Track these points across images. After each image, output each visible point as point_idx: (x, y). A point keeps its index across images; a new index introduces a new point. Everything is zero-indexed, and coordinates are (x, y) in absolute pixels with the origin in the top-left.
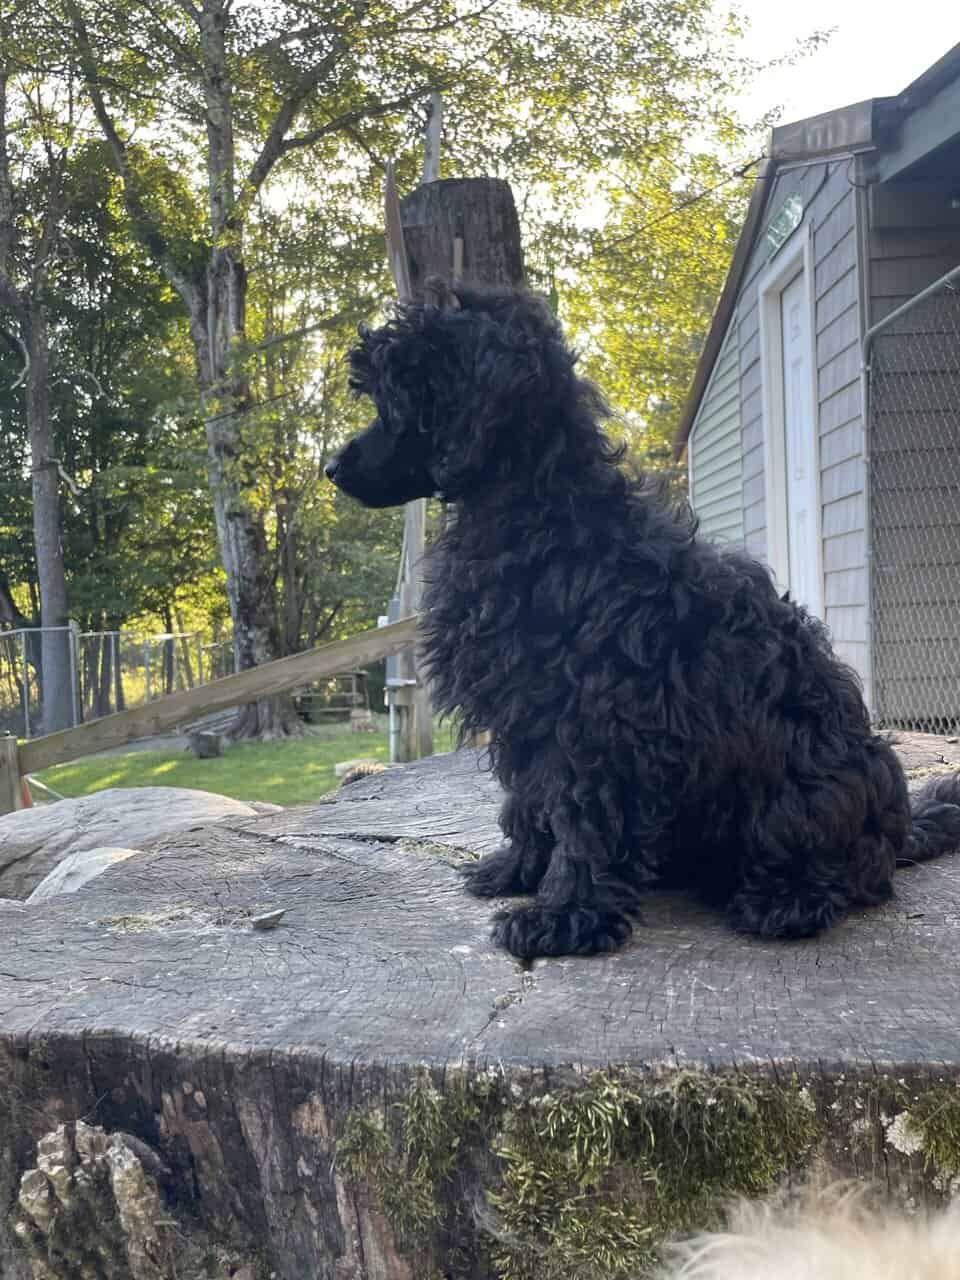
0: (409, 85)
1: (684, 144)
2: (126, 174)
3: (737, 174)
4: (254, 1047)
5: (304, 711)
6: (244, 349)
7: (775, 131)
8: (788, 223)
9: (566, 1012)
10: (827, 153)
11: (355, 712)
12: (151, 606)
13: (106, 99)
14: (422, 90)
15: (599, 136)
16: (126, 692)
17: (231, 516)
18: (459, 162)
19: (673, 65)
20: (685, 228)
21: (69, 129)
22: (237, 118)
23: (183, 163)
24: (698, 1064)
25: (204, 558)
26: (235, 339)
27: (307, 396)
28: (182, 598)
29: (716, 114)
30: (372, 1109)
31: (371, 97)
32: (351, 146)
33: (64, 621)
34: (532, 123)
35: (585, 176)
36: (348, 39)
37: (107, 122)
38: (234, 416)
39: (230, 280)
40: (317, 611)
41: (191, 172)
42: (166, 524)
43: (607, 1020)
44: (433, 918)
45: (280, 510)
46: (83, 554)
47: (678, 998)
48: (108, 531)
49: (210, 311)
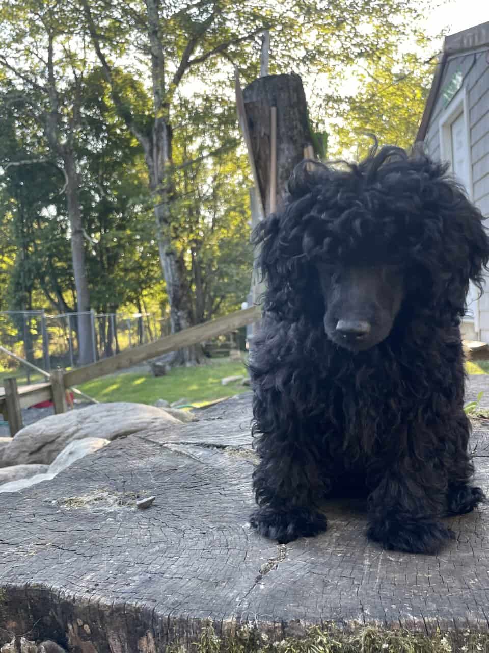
0: (252, 28)
1: (399, 48)
2: (112, 83)
3: (428, 62)
4: (116, 601)
5: (207, 352)
6: (172, 169)
7: (447, 38)
8: (454, 88)
9: (302, 577)
10: (474, 48)
11: (232, 352)
12: (130, 299)
13: (101, 45)
14: (259, 30)
15: (352, 47)
16: (119, 343)
17: (168, 254)
18: (279, 66)
19: (391, 6)
20: (399, 93)
21: (84, 62)
22: (166, 50)
23: (140, 75)
24: (377, 622)
25: (156, 276)
26: (167, 164)
27: (205, 191)
28: (146, 296)
29: (415, 31)
30: (180, 645)
31: (233, 35)
32: (224, 61)
33: (88, 309)
34: (317, 43)
35: (345, 68)
36: (221, 6)
37: (102, 57)
38: (168, 203)
39: (164, 134)
40: (212, 300)
41: (145, 79)
42: (137, 259)
43: (325, 584)
44: (238, 502)
45: (193, 250)
46: (96, 275)
47: (370, 566)
48: (109, 264)
49: (155, 151)
